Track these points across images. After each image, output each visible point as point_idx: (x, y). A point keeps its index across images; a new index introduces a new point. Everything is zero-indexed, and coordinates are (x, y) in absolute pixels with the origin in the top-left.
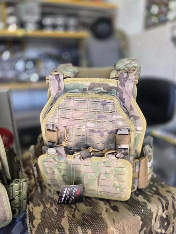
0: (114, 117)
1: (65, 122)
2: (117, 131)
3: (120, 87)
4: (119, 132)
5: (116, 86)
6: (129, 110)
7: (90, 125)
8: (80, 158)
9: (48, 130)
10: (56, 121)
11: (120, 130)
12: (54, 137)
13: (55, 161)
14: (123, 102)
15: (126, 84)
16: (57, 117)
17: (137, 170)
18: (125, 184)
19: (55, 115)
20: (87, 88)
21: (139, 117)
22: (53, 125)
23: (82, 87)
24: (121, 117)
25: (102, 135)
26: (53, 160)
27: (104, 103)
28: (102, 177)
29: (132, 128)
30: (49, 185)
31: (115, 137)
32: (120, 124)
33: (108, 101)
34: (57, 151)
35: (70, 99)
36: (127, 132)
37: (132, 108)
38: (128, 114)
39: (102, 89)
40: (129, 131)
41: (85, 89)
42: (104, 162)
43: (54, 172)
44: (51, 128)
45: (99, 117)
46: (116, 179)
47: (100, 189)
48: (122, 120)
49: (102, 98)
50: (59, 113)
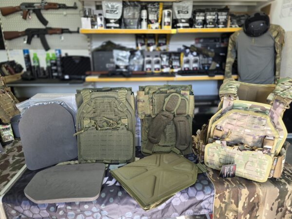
0: (265, 128)
1: (230, 126)
2: (265, 136)
3: (272, 110)
4: (267, 138)
5: (270, 109)
6: (276, 124)
7: (248, 131)
8: (238, 149)
9: (217, 129)
10: (223, 125)
11: (268, 136)
12: (219, 134)
13: (217, 148)
14: (273, 119)
15: (277, 109)
16: (225, 122)
17: (274, 164)
18: (265, 171)
19: (223, 121)
20: (249, 107)
21: (282, 130)
22: (221, 127)
23: (245, 106)
24: (270, 129)
25: (254, 138)
26: (215, 148)
27: (260, 119)
28: (249, 163)
29: (277, 136)
30: (207, 163)
31: (263, 140)
32: (269, 133)
33: (263, 118)
34: (221, 143)
35: (236, 113)
36: (272, 139)
37: (278, 123)
38: (275, 127)
39: (259, 109)
40: (274, 138)
41: (247, 108)
42: (253, 155)
43: (214, 155)
44: (219, 128)
45: (255, 127)
46: (258, 167)
47: (245, 172)
48: (271, 131)
49: (259, 115)
50: (227, 121)
